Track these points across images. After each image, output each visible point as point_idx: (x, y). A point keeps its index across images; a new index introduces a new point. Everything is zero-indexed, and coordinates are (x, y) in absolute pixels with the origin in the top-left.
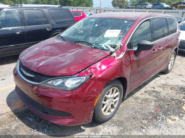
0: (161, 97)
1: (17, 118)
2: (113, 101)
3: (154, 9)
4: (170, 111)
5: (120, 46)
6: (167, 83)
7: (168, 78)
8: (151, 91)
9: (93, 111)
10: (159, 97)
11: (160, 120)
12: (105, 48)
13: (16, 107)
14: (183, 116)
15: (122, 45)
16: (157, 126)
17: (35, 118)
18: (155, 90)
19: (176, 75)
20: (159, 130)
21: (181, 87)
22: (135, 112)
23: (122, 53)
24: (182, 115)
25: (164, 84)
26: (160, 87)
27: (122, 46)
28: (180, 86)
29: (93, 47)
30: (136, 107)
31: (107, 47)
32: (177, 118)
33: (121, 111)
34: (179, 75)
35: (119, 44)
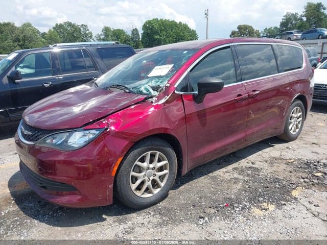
0: (260, 176)
1: (14, 202)
2: (155, 175)
3: (306, 40)
4: (263, 196)
5: (164, 88)
6: (282, 157)
7: (287, 148)
8: (246, 168)
9: (112, 185)
10: (256, 176)
11: (238, 209)
12: (145, 92)
13: (16, 189)
14: (285, 204)
15: (168, 85)
16: (229, 217)
17: (39, 202)
18: (254, 166)
19: (306, 144)
20: (229, 222)
21: (306, 161)
22: (200, 197)
23: (166, 97)
24: (283, 202)
25: (275, 158)
26: (266, 162)
27: (167, 87)
28: (304, 161)
29: (127, 91)
30: (206, 191)
31: (148, 90)
32: (272, 207)
33: (178, 195)
34: (313, 143)
35: (165, 84)
